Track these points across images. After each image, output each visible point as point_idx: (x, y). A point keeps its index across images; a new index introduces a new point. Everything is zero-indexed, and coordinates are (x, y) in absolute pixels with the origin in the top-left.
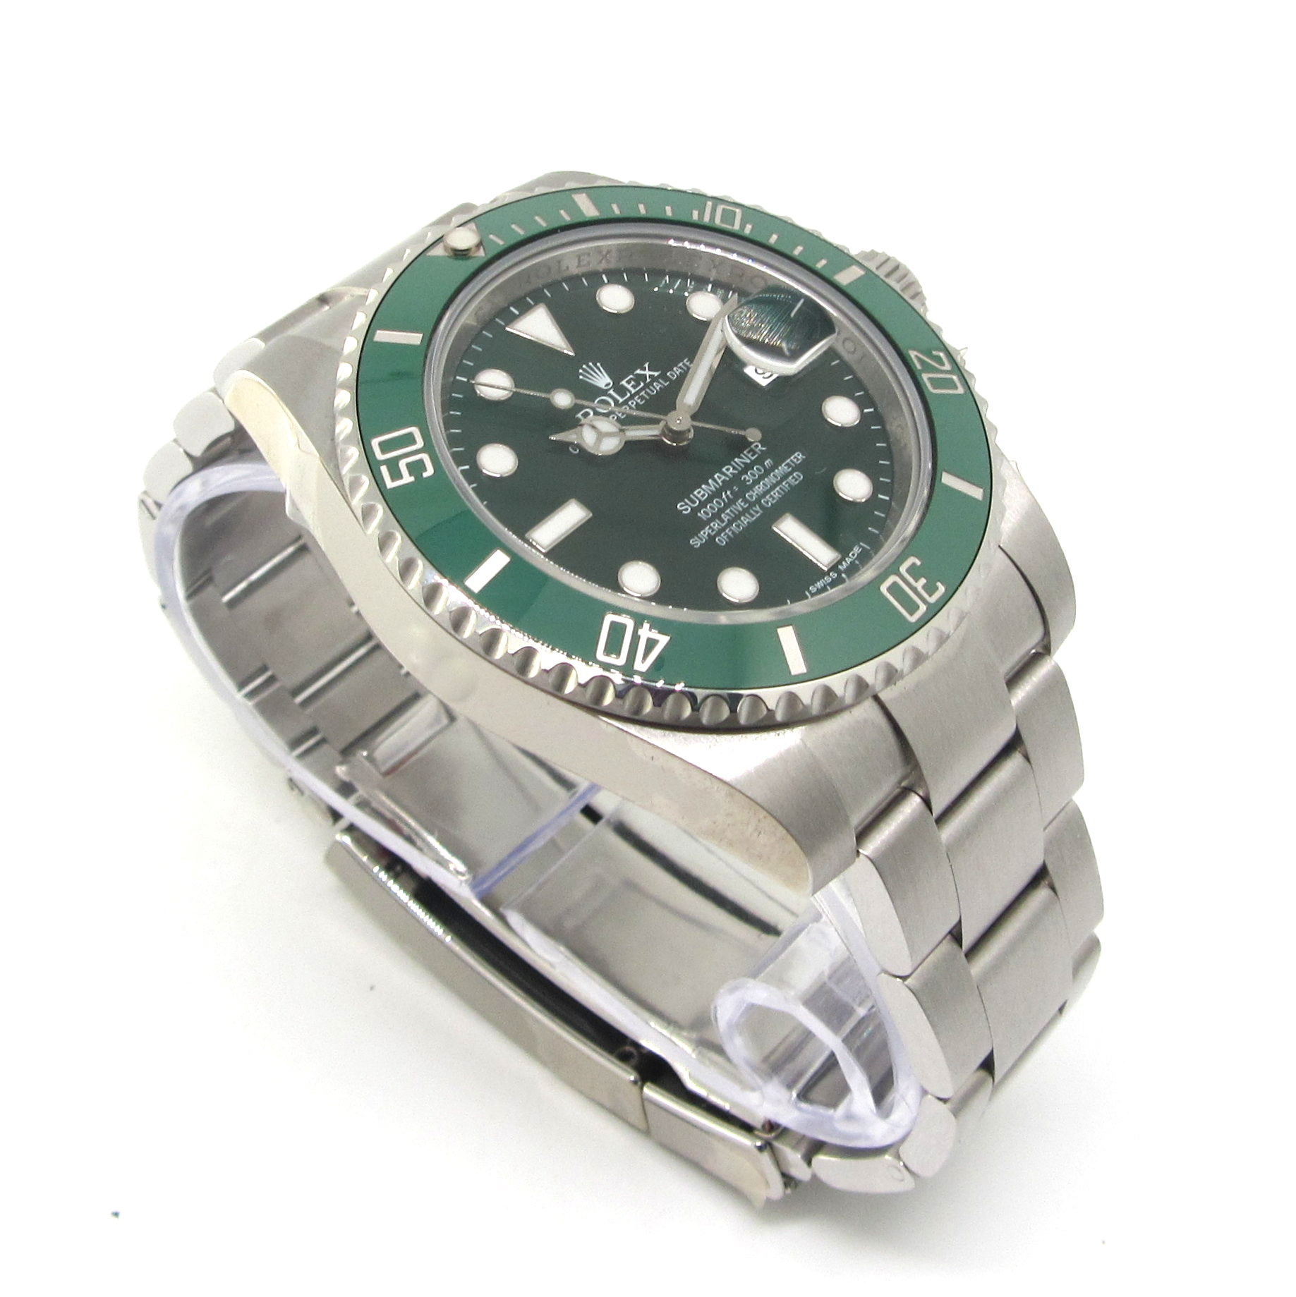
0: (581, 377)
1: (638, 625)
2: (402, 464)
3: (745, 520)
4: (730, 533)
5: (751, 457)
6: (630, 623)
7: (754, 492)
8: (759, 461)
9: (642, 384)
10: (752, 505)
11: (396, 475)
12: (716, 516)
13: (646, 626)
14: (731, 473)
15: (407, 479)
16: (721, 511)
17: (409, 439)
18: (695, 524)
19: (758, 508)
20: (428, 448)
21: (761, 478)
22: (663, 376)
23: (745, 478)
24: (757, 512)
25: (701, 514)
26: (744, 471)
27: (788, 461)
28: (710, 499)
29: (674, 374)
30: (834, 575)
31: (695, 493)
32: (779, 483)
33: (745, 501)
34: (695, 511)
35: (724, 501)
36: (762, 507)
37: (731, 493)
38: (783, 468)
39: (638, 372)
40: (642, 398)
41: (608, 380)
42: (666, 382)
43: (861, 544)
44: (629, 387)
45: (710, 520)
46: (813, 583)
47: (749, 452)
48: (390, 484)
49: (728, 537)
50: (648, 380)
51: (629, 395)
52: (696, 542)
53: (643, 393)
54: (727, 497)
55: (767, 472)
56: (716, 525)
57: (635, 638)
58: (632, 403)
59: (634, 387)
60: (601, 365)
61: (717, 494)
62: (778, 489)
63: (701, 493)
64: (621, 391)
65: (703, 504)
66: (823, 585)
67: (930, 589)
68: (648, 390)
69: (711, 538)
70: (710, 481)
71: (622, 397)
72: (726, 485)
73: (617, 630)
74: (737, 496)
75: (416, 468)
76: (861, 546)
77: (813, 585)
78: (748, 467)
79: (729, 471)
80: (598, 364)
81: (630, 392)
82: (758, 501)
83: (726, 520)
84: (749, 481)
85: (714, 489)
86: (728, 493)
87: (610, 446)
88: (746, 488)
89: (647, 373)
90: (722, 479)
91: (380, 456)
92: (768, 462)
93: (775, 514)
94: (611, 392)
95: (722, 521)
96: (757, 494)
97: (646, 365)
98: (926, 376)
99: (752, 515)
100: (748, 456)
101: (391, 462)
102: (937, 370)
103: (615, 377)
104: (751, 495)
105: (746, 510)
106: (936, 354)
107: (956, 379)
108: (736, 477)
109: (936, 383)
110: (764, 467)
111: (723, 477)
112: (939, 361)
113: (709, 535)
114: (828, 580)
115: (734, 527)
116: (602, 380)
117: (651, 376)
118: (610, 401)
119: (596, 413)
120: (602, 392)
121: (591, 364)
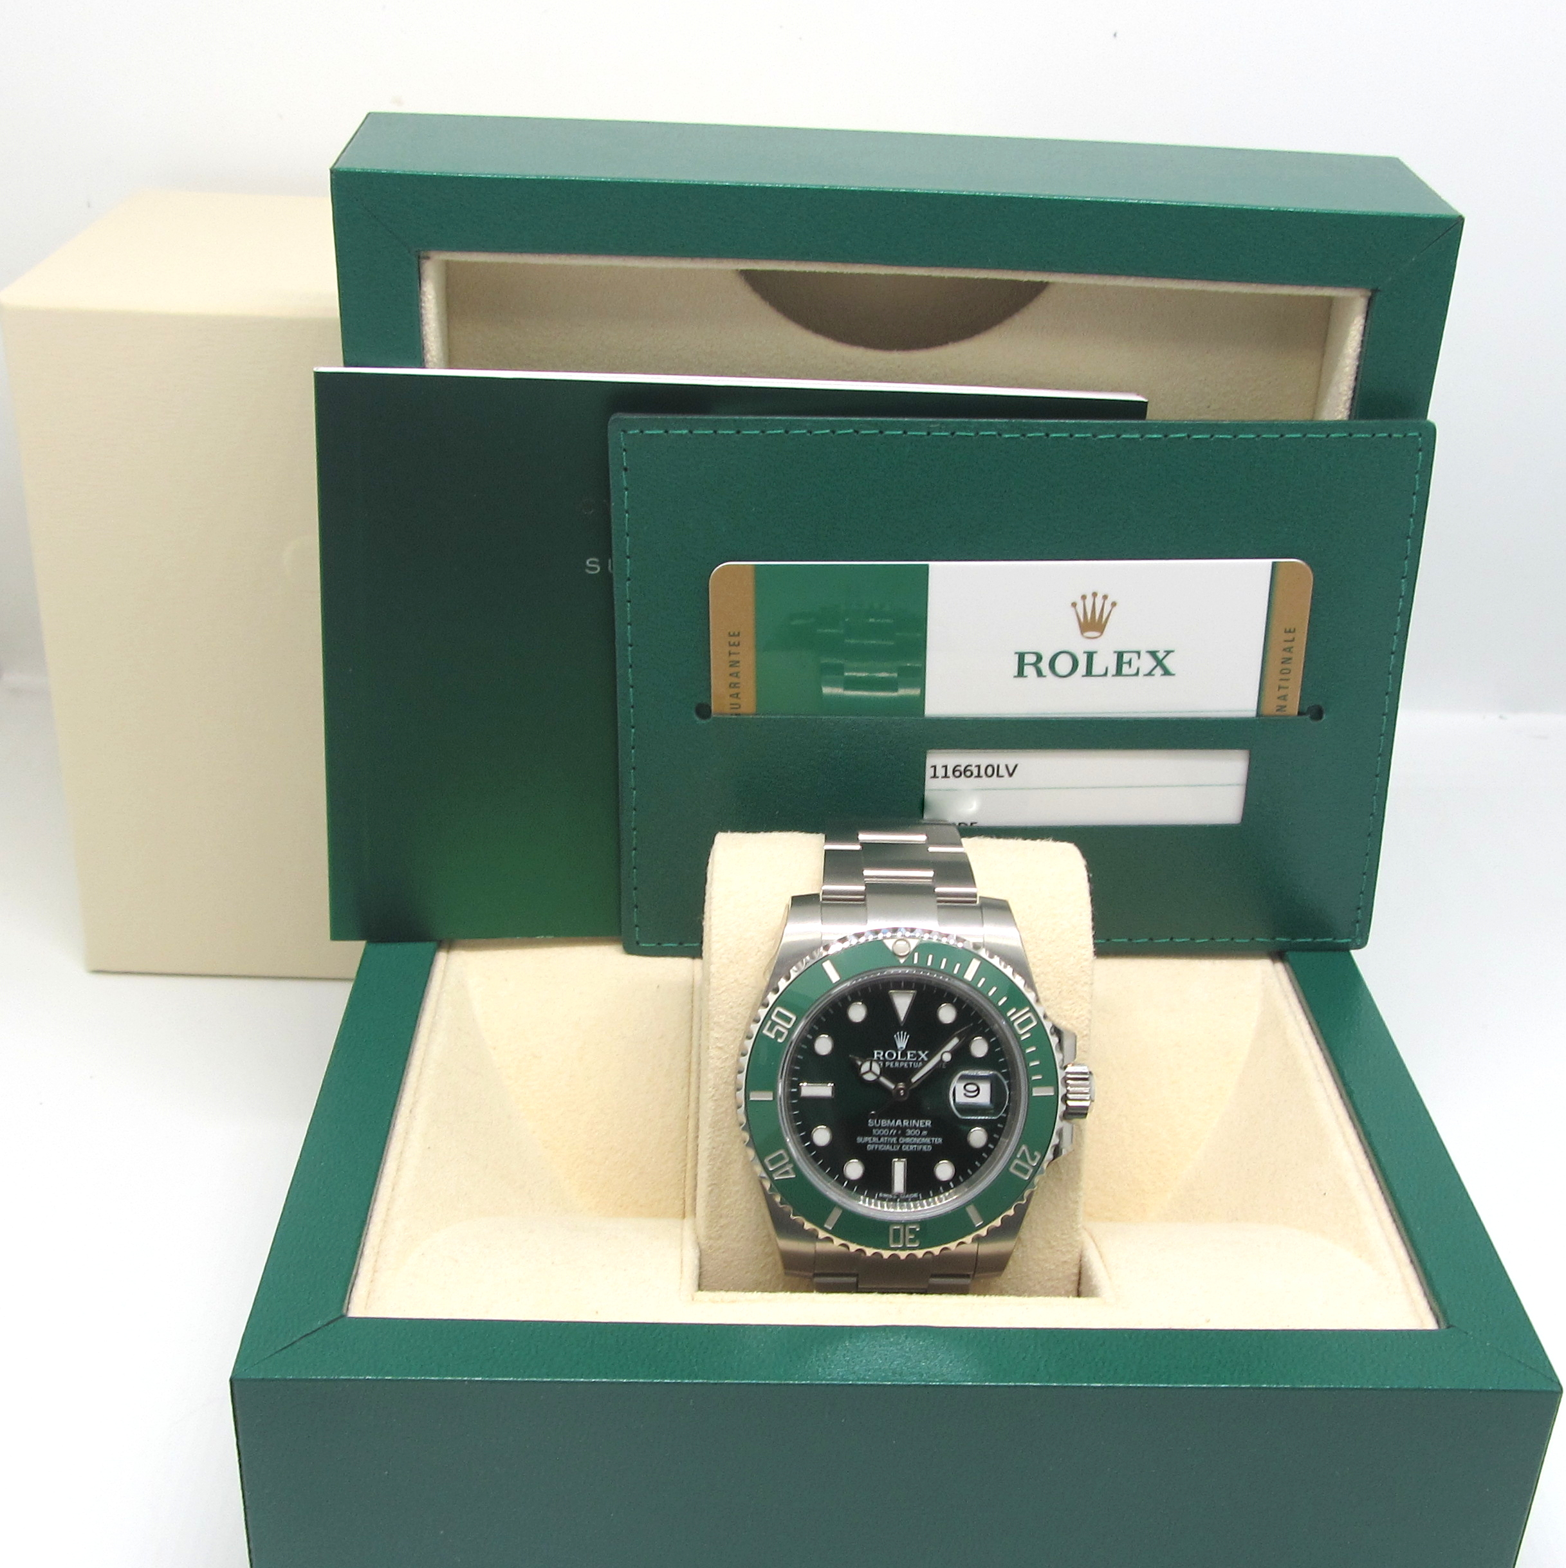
0: (895, 1036)
2: (777, 1027)
3: (888, 1147)
4: (876, 1148)
5: (921, 1125)
6: (787, 1160)
7: (905, 1139)
8: (922, 1130)
9: (915, 1059)
10: (898, 1143)
11: (770, 1029)
12: (880, 1137)
13: (791, 1166)
14: (905, 1125)
15: (772, 1036)
16: (884, 1136)
17: (788, 1020)
18: (868, 1132)
19: (898, 1147)
20: (791, 1031)
21: (915, 1136)
23: (908, 1131)
24: (896, 1148)
25: (874, 1131)
26: (911, 1128)
27: (933, 1139)
28: (884, 1128)
30: (895, 1196)
31: (883, 1121)
32: (919, 1144)
33: (898, 1140)
34: (874, 1127)
35: (889, 1133)
36: (901, 1148)
37: (896, 1133)
38: (928, 1140)
39: (920, 1053)
40: (909, 1065)
41: (904, 1047)
44: (908, 1055)
45: (875, 1136)
46: (884, 1191)
47: (922, 1122)
48: (765, 1032)
49: (874, 1148)
50: (920, 1059)
51: (904, 1059)
52: (860, 1140)
53: (911, 1063)
54: (892, 1133)
55: (920, 1136)
56: (875, 1140)
57: (784, 1165)
58: (902, 1063)
59: (911, 1057)
60: (909, 1038)
61: (890, 1128)
62: (915, 1146)
63: (884, 1123)
64: (904, 1054)
65: (880, 1127)
66: (886, 1196)
67: (911, 1241)
68: (914, 1063)
69: (867, 1143)
70: (893, 1121)
71: (901, 1058)
72: (898, 1128)
73: (781, 1158)
74: (898, 1136)
75: (779, 1034)
76: (919, 1194)
77: (883, 1193)
78: (915, 1128)
79: (906, 1123)
80: (908, 1036)
81: (907, 1058)
82: (902, 1145)
83: (881, 1141)
84: (909, 1134)
85: (891, 1125)
86: (895, 1131)
87: (870, 1077)
88: (904, 1134)
89: (923, 1055)
90: (898, 1124)
91: (773, 1017)
92: (925, 1133)
93: (900, 1154)
94: (899, 1053)
95: (879, 1139)
96: (905, 1141)
97: (926, 1052)
98: (1016, 1162)
99: (893, 1148)
100: (920, 1123)
101: (774, 1024)
102: (1026, 1161)
103: (908, 1047)
104: (902, 1140)
105: (893, 1144)
106: (1036, 1153)
107: (1031, 1171)
108: (906, 1128)
109: (1018, 1167)
110: (921, 1133)
111: (900, 1123)
112: (1033, 1158)
113: (867, 1142)
114: (891, 1196)
115: (880, 1146)
116: (902, 1043)
117: (923, 1059)
118: (895, 1055)
119: (884, 1056)
120: (895, 1048)
121: (906, 1033)
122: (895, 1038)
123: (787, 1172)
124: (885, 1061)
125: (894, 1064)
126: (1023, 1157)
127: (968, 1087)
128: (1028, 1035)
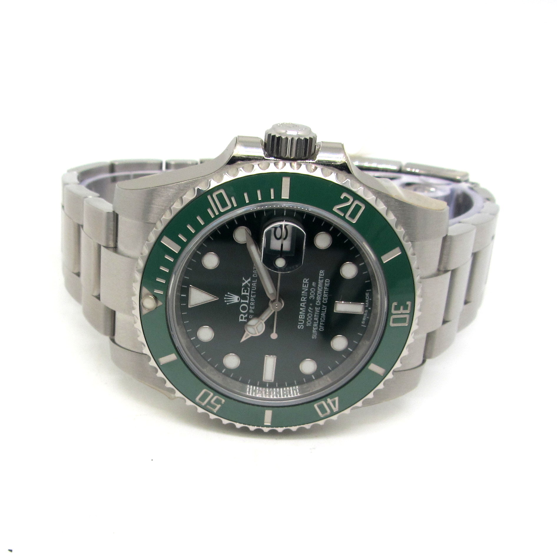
0: (228, 304)
1: (326, 401)
2: (212, 402)
3: (323, 315)
4: (322, 324)
5: (306, 287)
6: (323, 402)
7: (318, 301)
8: (310, 286)
9: (249, 289)
10: (321, 306)
12: (313, 321)
13: (329, 399)
14: (305, 300)
15: (219, 406)
16: (313, 317)
17: (206, 395)
19: (324, 306)
20: (216, 393)
21: (316, 292)
22: (253, 279)
23: (311, 297)
24: (324, 308)
25: (308, 325)
26: (309, 295)
27: (320, 277)
28: (306, 317)
29: (255, 274)
30: (366, 311)
31: (300, 318)
32: (323, 289)
33: (318, 307)
34: (305, 324)
35: (310, 313)
36: (325, 304)
37: (311, 308)
38: (320, 282)
39: (243, 284)
40: (253, 294)
41: (237, 297)
42: (255, 281)
43: (367, 291)
44: (245, 294)
45: (312, 324)
46: (362, 320)
47: (304, 286)
48: (215, 410)
49: (323, 326)
50: (249, 285)
51: (248, 297)
52: (314, 337)
53: (252, 292)
54: (311, 310)
55: (316, 288)
56: (315, 325)
57: (329, 405)
58: (252, 299)
59: (247, 292)
60: (230, 293)
61: (307, 312)
62: (324, 292)
63: (301, 317)
64: (244, 297)
65: (305, 320)
66: (365, 318)
67: (406, 308)
68: (252, 289)
69: (318, 330)
70: (301, 309)
71: (247, 300)
72: (307, 306)
74: (314, 306)
75: (218, 401)
76: (367, 292)
77: (362, 321)
78: (309, 292)
79: (303, 299)
80: (229, 293)
81: (247, 295)
82: (322, 303)
83: (317, 320)
84: (313, 298)
85: (305, 311)
88: (314, 301)
89: (246, 282)
90: (304, 305)
91: (204, 403)
92: (314, 284)
93: (331, 306)
94: (242, 301)
95: (316, 321)
96: (319, 301)
97: (243, 279)
98: (347, 217)
99: (324, 311)
100: (305, 288)
101: (209, 403)
102: (349, 207)
103: (238, 293)
104: (318, 303)
105: (321, 310)
106: (342, 197)
107: (357, 202)
108: (308, 299)
109: (353, 216)
110: (314, 287)
111: (304, 304)
112: (346, 200)
113: (316, 330)
114: (366, 314)
115: (322, 321)
116: (235, 299)
117: (249, 282)
118: (245, 305)
119: (244, 314)
120: (239, 304)
121: (226, 295)
122: (229, 304)
123: (334, 403)
124: (248, 313)
125: (252, 306)
126: (345, 210)
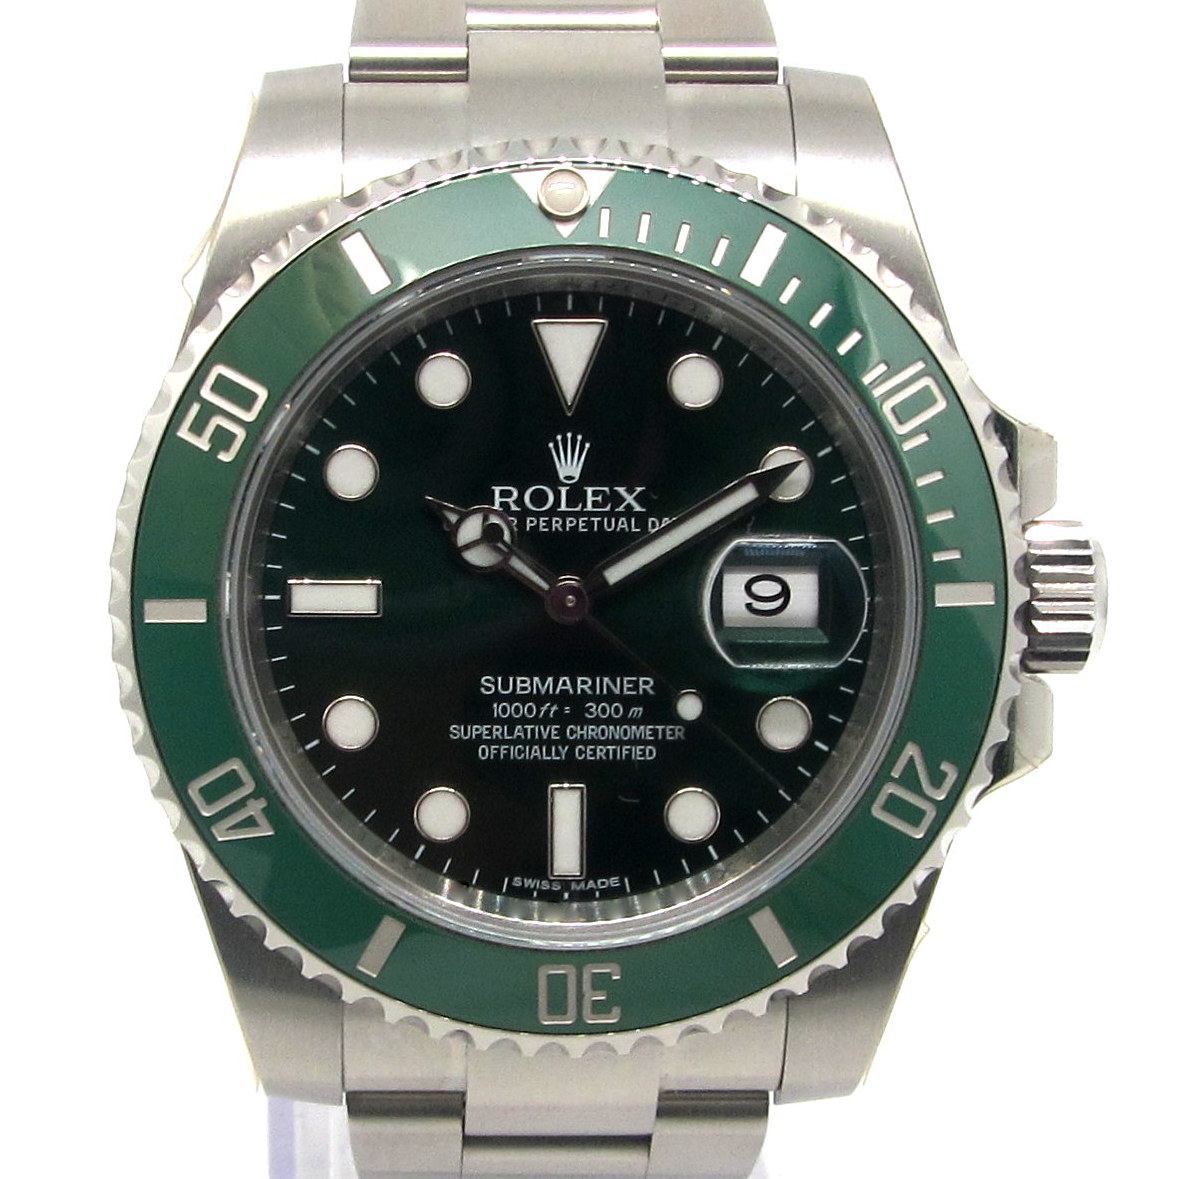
0: (551, 445)
1: (254, 795)
2: (218, 421)
3: (534, 753)
4: (502, 753)
5: (625, 689)
6: (249, 787)
7: (582, 729)
8: (628, 702)
9: (608, 509)
10: (564, 741)
11: (197, 428)
12: (511, 723)
13: (262, 804)
14: (582, 690)
15: (203, 444)
16: (524, 721)
17: (245, 399)
18: (479, 710)
19: (564, 751)
20: (255, 430)
21: (610, 721)
23: (591, 707)
24: (558, 753)
25: (497, 710)
26: (598, 700)
27: (660, 728)
28: (524, 699)
29: (658, 524)
30: (557, 887)
31: (519, 679)
32: (621, 743)
33: (562, 732)
34: (496, 696)
35: (538, 712)
36: (571, 753)
37: (555, 712)
38: (645, 731)
39: (621, 490)
40: (590, 524)
41: (576, 473)
42: (636, 527)
43: (626, 880)
44: (590, 499)
45: (500, 721)
46: (525, 875)
47: (629, 682)
48: (184, 433)
49: (497, 755)
50: (621, 509)
51: (578, 509)
52: (456, 731)
53: (596, 519)
54: (548, 712)
55: (625, 720)
56: (498, 731)
57: (242, 804)
58: (571, 522)
59: (595, 504)
60: (589, 449)
61: (539, 699)
62: (611, 748)
63: (522, 684)
64: (576, 495)
65: (512, 698)
66: (532, 886)
68: (606, 520)
69: (479, 739)
70: (550, 679)
71: (568, 506)
72: (563, 698)
73: (232, 781)
74: (562, 720)
75: (222, 439)
76: (622, 881)
77: (523, 878)
78: (610, 698)
79: (583, 684)
80: (587, 445)
81: (585, 506)
82: (573, 744)
83: (516, 733)
84: (591, 714)
85: (543, 692)
86: (555, 708)
87: (479, 557)
88: (579, 718)
89: (630, 499)
90: (564, 688)
91: (206, 392)
92: (637, 711)
93: (569, 771)
94: (564, 491)
95: (511, 732)
96: (582, 735)
97: (639, 489)
98: (890, 789)
99: (549, 753)
100: (624, 685)
101: (209, 410)
102: (917, 790)
103: (588, 477)
104: (575, 731)
105: (549, 742)
106: (945, 767)
107: (931, 813)
108: (584, 696)
109: (894, 805)
110: (626, 711)
111: (569, 686)
112: (937, 779)
113: (479, 736)
114: (545, 886)
115: (514, 751)
116: (569, 467)
117: (629, 506)
118: (551, 498)
119: (520, 501)
120: (554, 482)
121: (579, 437)
122: (549, 449)
123: (250, 822)
124: (524, 513)
125: (549, 524)
126: (909, 780)
127: (757, 588)
128: (923, 438)
